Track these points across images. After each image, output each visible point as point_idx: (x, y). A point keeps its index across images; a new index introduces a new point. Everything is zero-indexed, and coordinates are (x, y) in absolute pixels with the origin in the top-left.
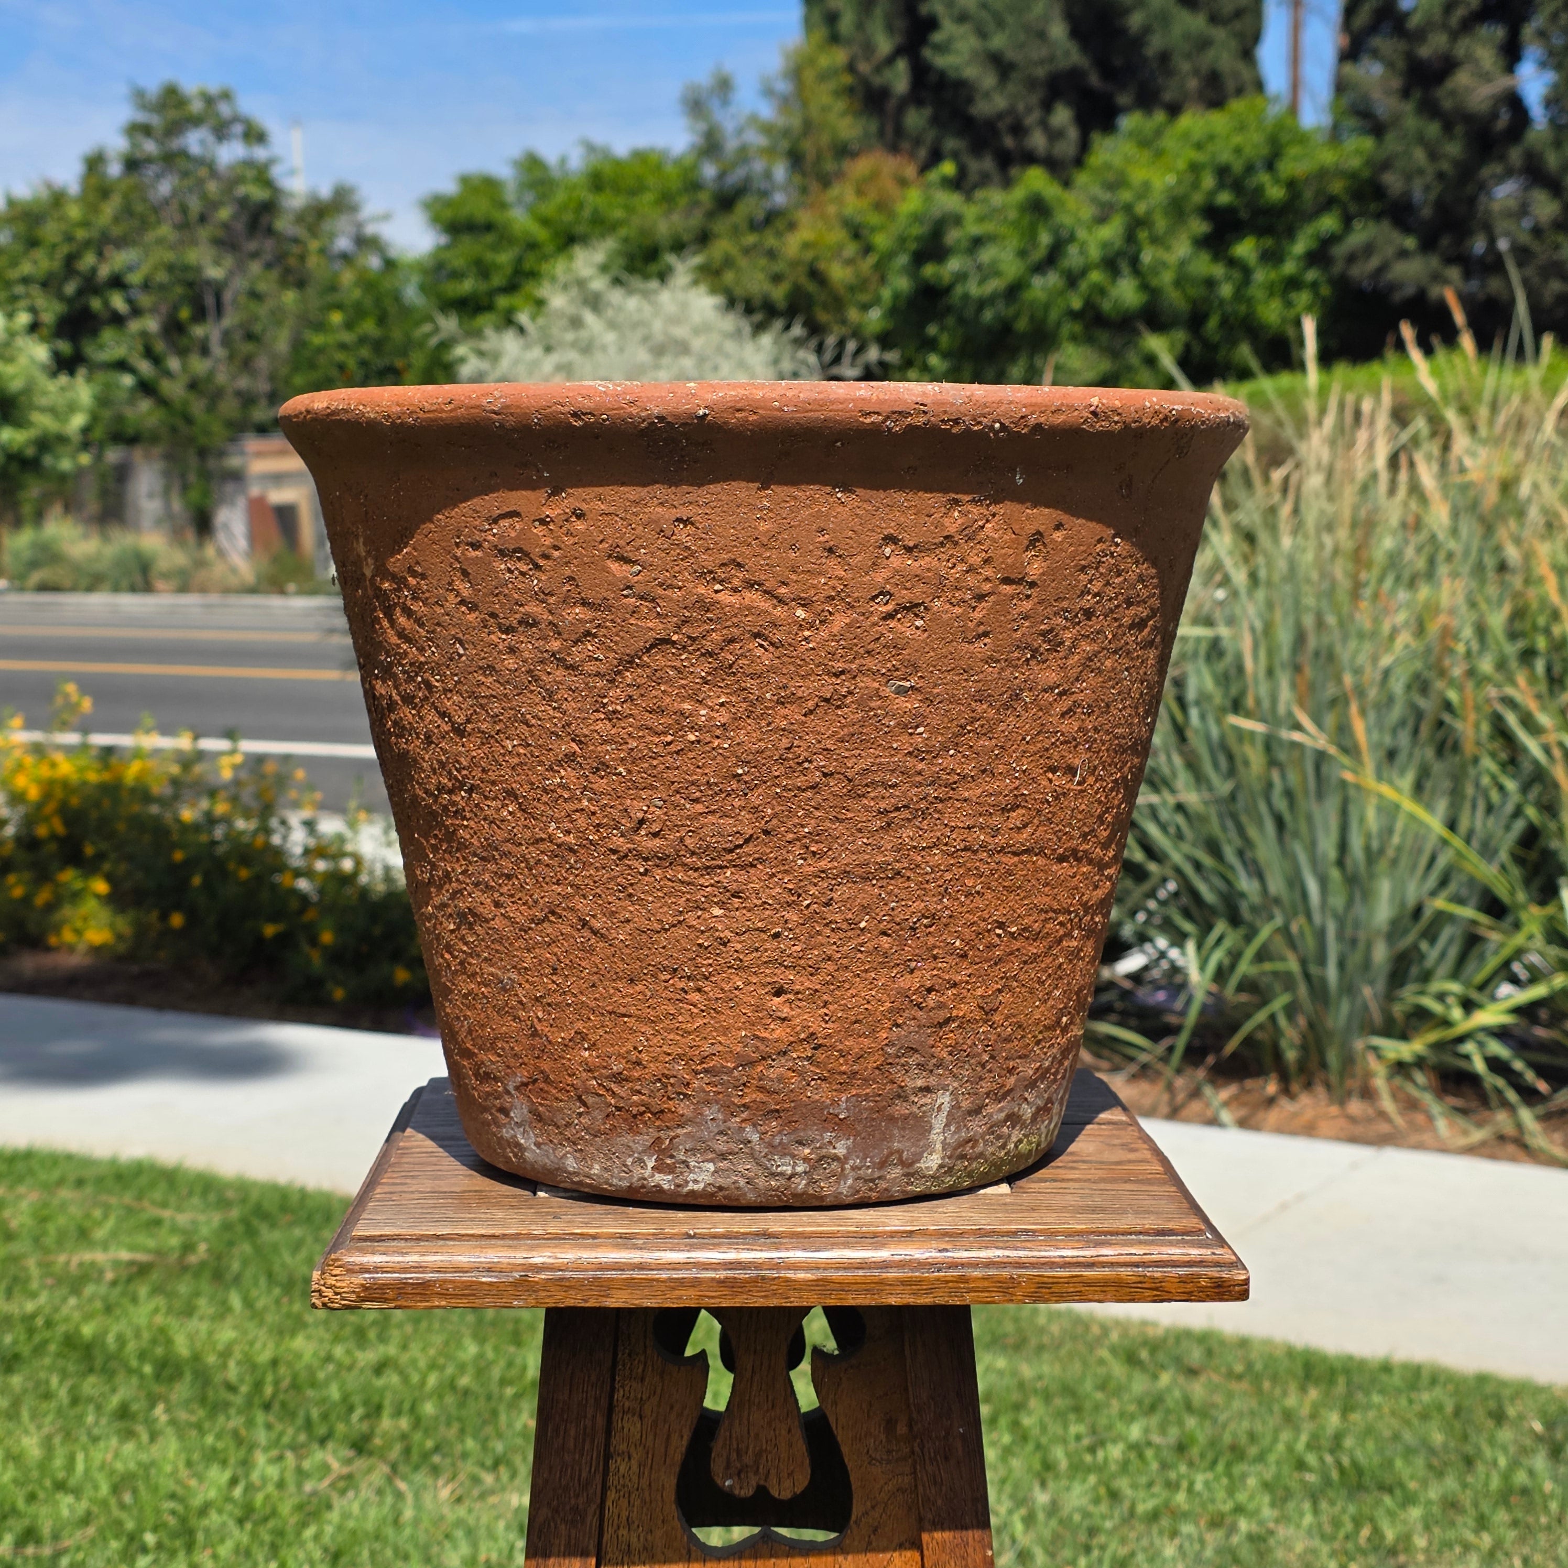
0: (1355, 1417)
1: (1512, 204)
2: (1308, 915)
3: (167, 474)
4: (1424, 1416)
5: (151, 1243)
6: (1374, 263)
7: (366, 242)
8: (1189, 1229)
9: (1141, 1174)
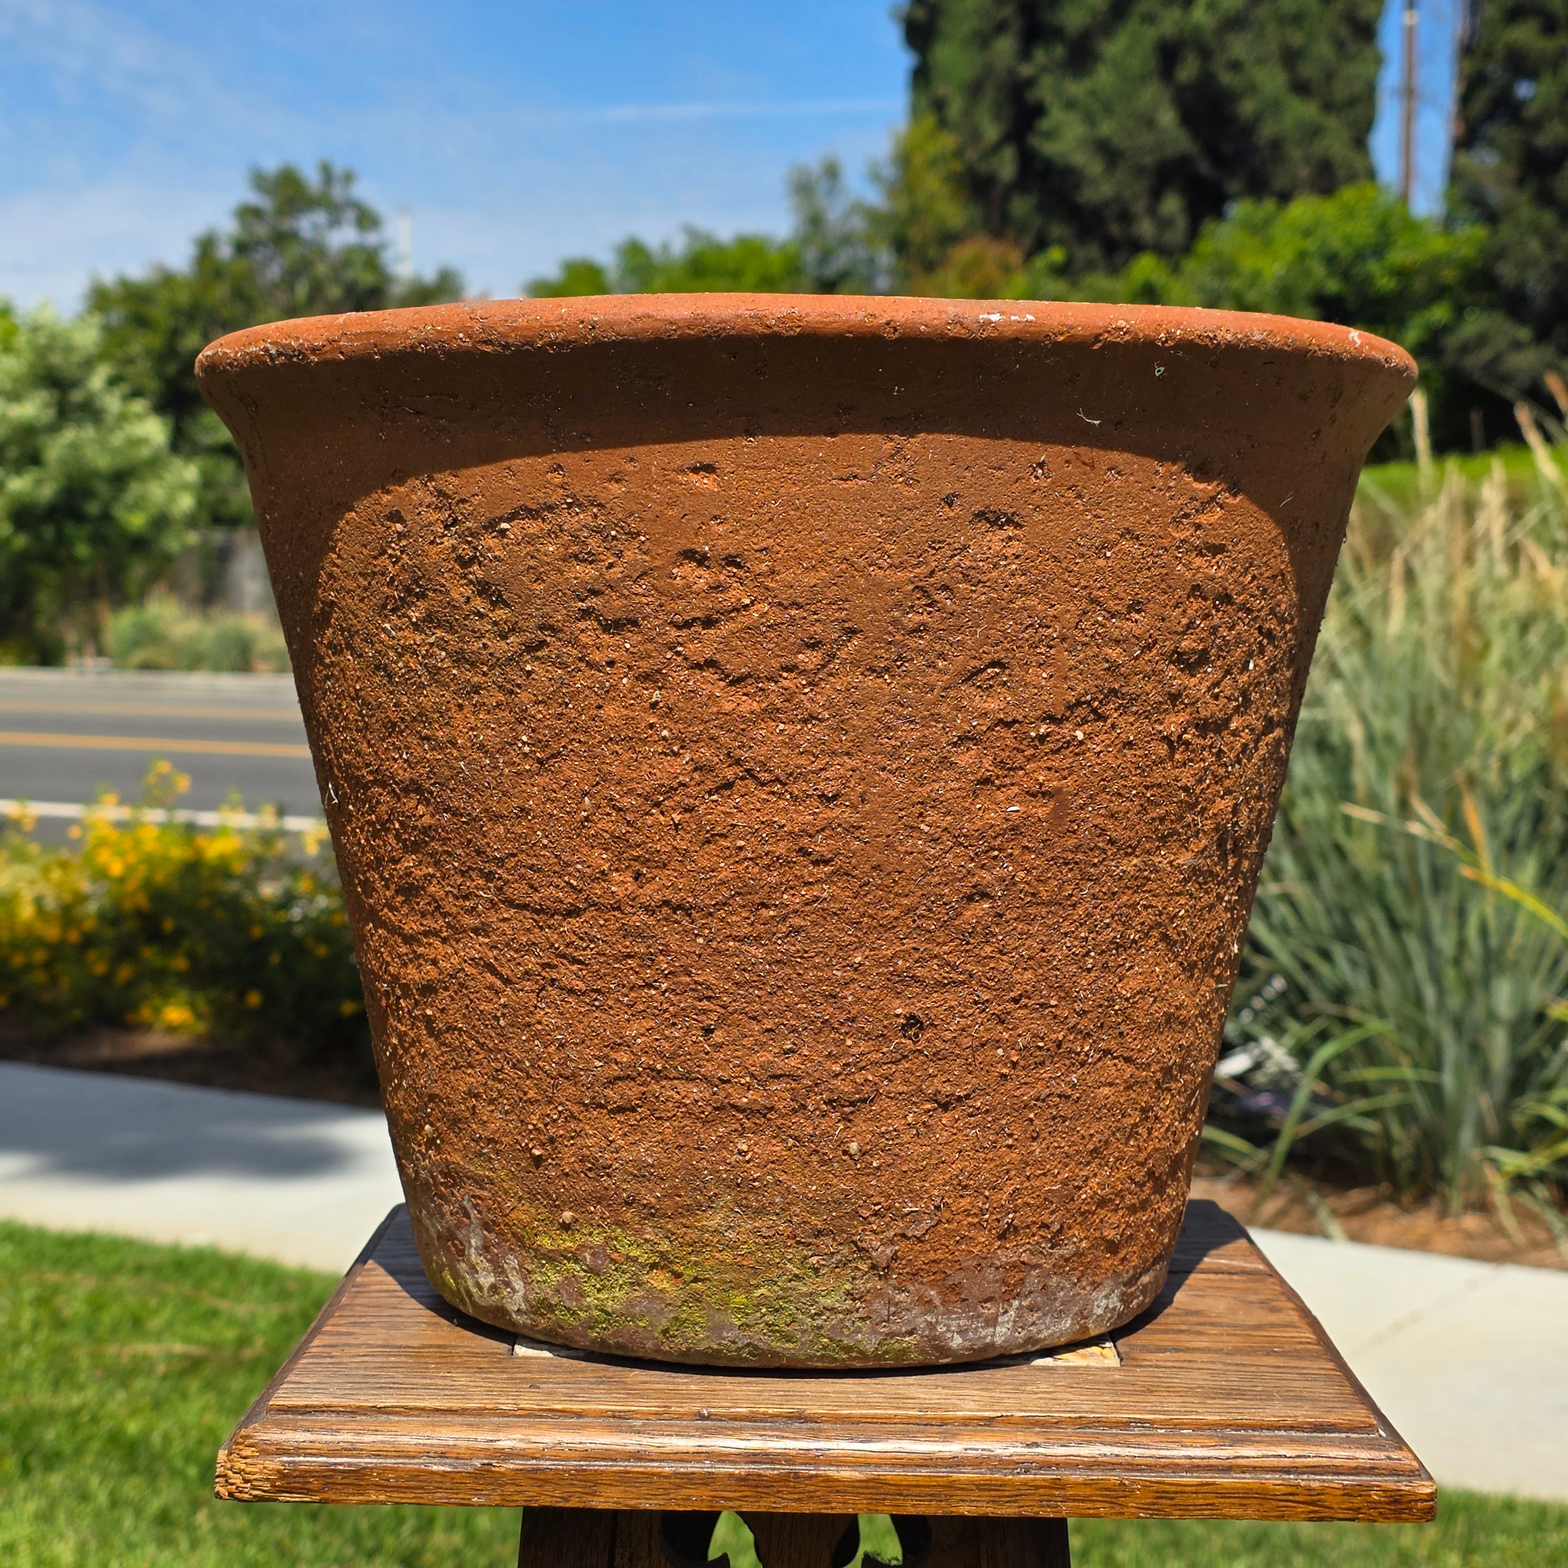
5: (206, 1335)
6: (1486, 354)
8: (1356, 1424)
9: (1287, 1343)
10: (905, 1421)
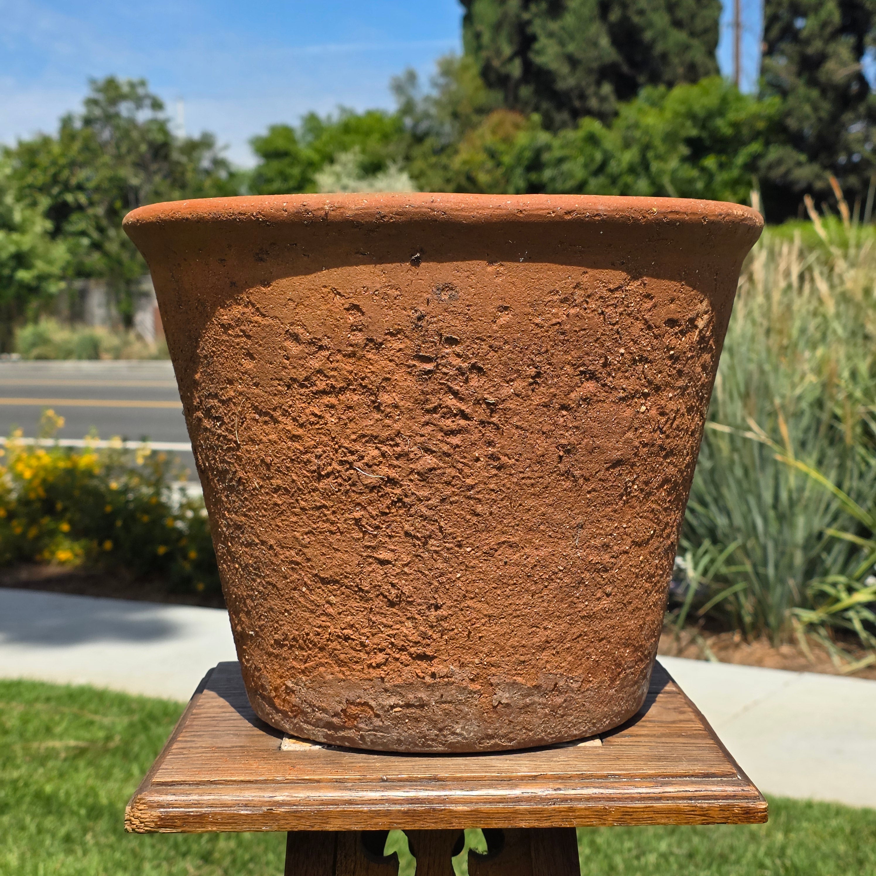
0: (792, 835)
1: (860, 135)
2: (757, 537)
3: (108, 294)
4: (833, 835)
5: (88, 735)
6: (782, 169)
7: (219, 163)
8: (725, 773)
9: (689, 730)
10: (491, 779)
